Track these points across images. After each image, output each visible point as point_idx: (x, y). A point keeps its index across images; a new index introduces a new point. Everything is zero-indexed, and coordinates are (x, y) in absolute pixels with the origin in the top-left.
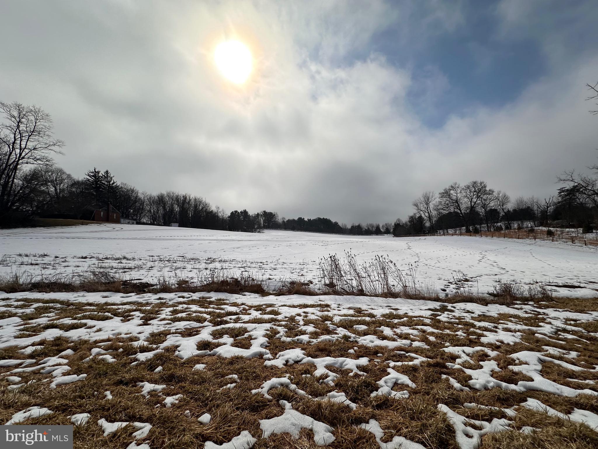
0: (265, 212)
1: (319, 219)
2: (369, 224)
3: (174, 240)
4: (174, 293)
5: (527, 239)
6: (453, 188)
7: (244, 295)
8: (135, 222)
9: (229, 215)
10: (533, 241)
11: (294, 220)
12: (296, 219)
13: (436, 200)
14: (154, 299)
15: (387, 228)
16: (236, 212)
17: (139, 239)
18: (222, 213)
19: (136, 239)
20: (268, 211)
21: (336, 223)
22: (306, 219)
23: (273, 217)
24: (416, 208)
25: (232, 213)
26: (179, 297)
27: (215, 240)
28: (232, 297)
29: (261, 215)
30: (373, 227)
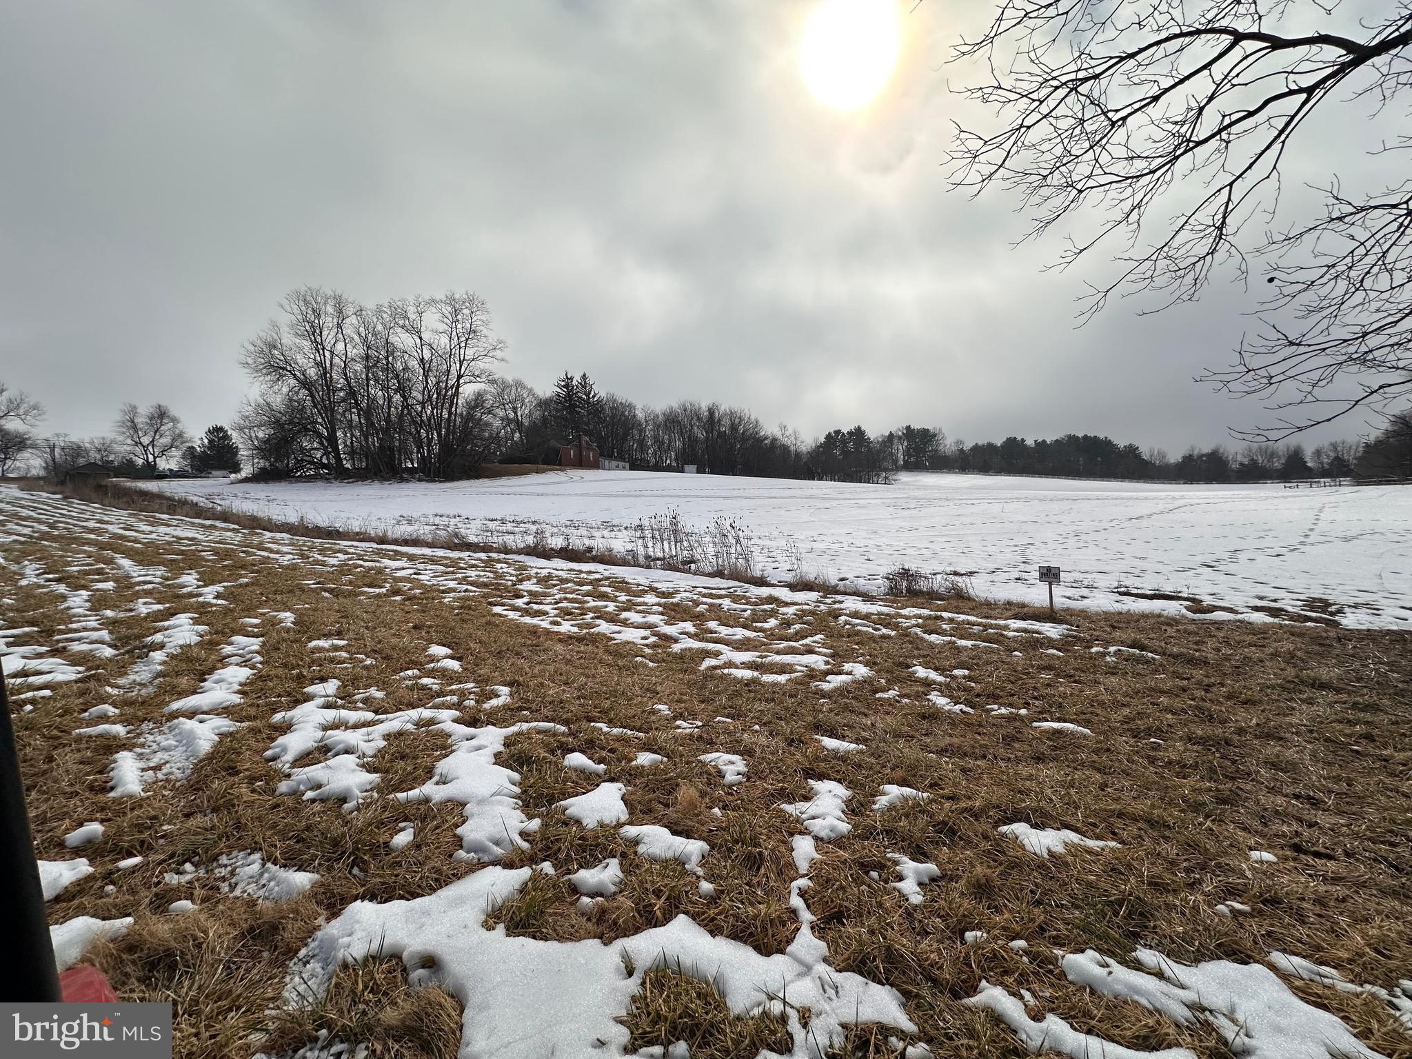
0: (908, 428)
8: (627, 465)
9: (823, 440)
16: (838, 432)
18: (793, 439)
20: (917, 425)
23: (930, 441)
25: (829, 437)
29: (900, 438)
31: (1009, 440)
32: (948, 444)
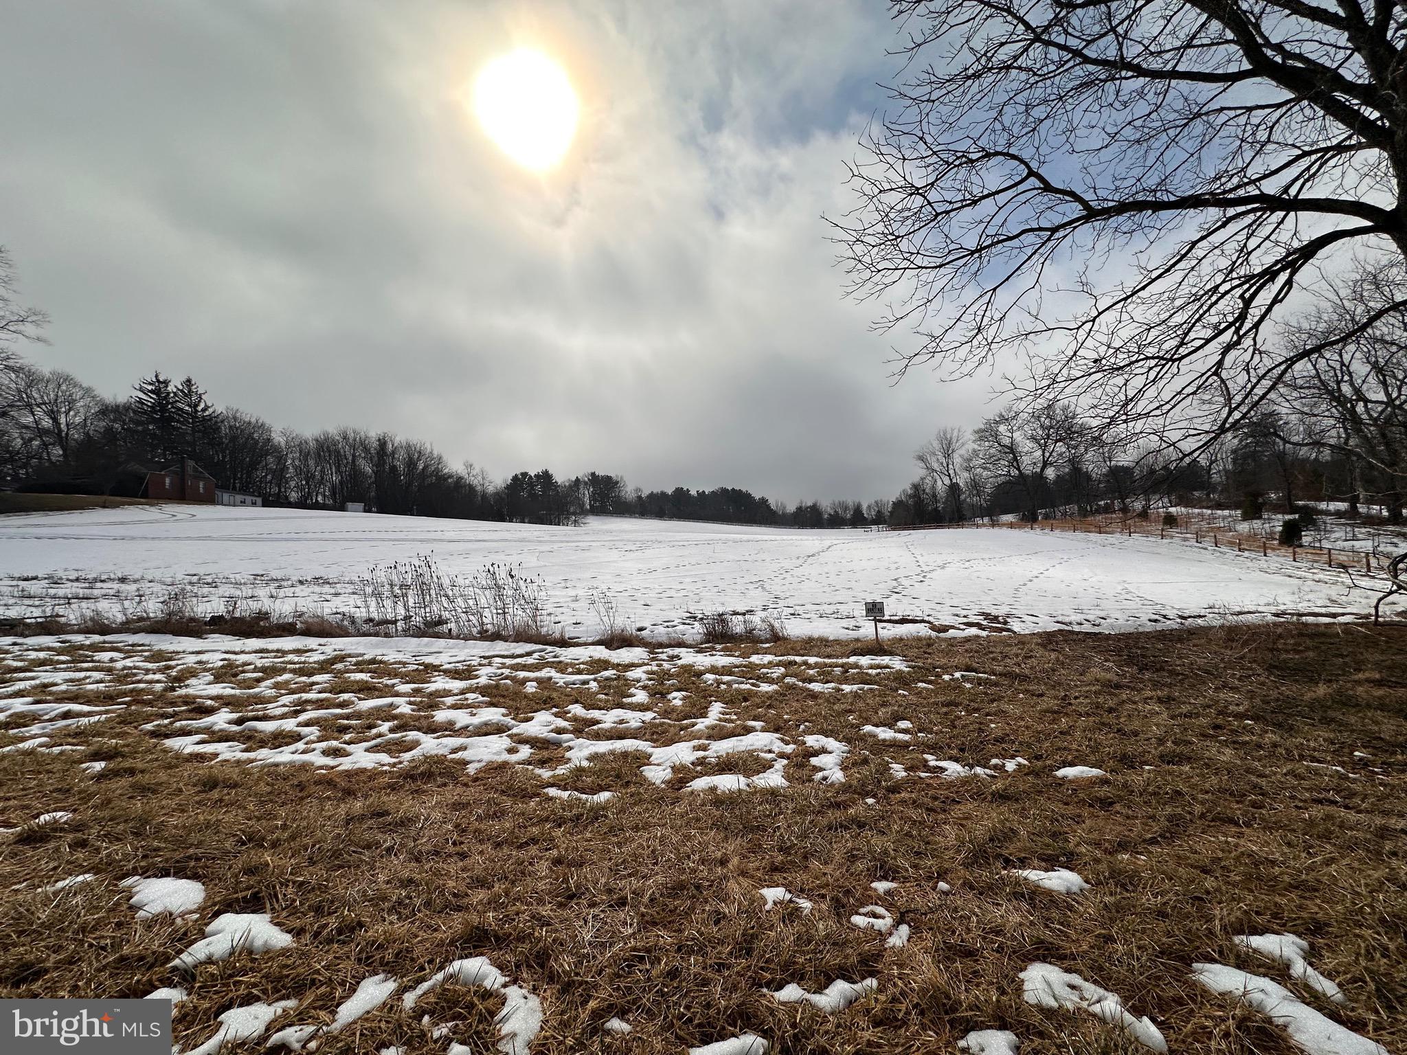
0: (593, 474)
1: (724, 491)
6: (1003, 419)
8: (259, 500)
9: (508, 482)
11: (663, 494)
12: (670, 491)
13: (966, 446)
16: (525, 474)
20: (601, 472)
21: (764, 501)
22: (693, 492)
23: (613, 487)
24: (922, 465)
25: (515, 478)
29: (586, 483)
30: (846, 508)
31: (677, 489)
32: (629, 490)
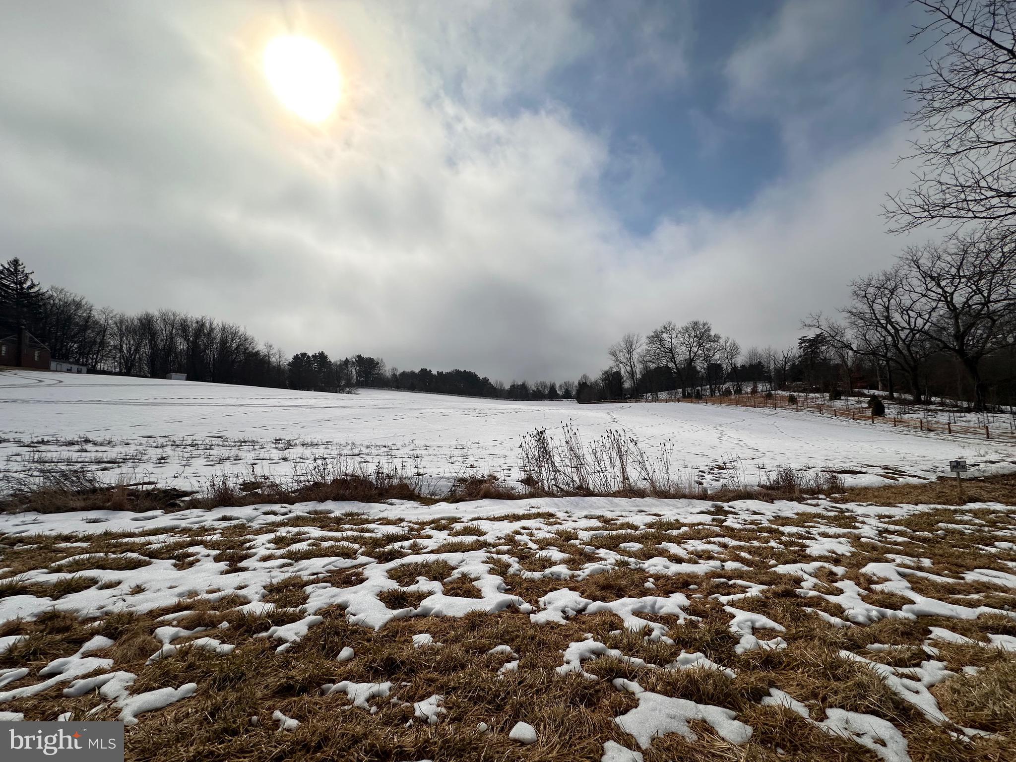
0: (359, 357)
1: (458, 372)
2: (539, 382)
3: (188, 405)
4: (253, 507)
5: (766, 408)
6: (666, 329)
7: (392, 504)
8: (84, 369)
9: (291, 360)
10: (773, 411)
11: (413, 373)
12: (417, 370)
13: (642, 347)
14: (213, 520)
15: (567, 389)
16: (304, 355)
17: (107, 403)
18: (277, 356)
19: (99, 402)
20: (366, 355)
21: (486, 380)
22: (434, 372)
23: (374, 367)
24: (613, 358)
25: (296, 358)
26: (266, 513)
27: (274, 406)
28: (371, 508)
29: (353, 363)
30: (545, 387)
31: (422, 370)
32: (387, 369)
